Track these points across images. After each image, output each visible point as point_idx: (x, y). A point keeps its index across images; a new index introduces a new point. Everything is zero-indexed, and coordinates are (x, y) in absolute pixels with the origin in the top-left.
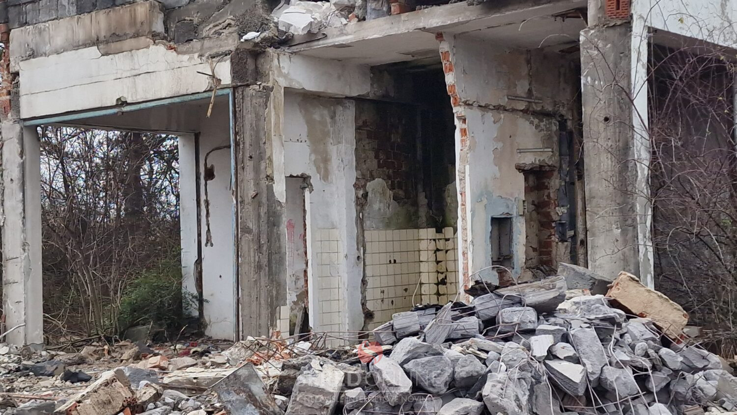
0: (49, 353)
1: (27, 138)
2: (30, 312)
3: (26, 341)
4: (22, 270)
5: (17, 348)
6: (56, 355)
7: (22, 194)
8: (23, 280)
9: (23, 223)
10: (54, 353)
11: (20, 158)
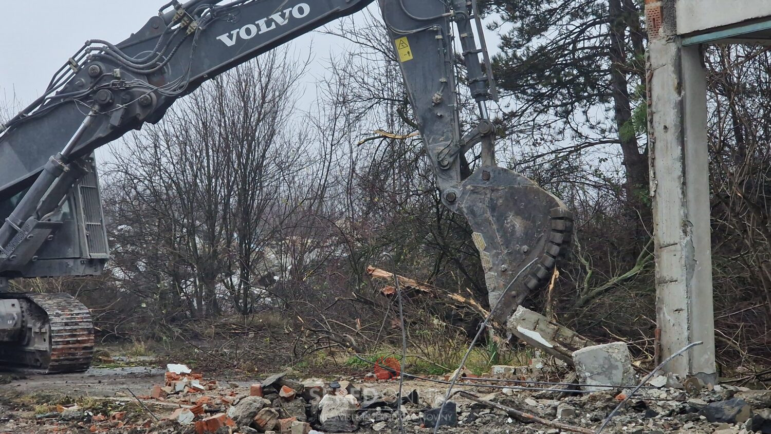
0: (724, 387)
1: (687, 64)
2: (695, 325)
3: (690, 369)
4: (683, 263)
5: (677, 378)
6: (736, 392)
7: (680, 148)
8: (684, 278)
9: (683, 192)
10: (731, 388)
11: (677, 95)
